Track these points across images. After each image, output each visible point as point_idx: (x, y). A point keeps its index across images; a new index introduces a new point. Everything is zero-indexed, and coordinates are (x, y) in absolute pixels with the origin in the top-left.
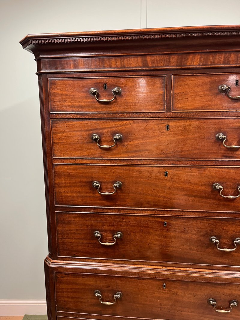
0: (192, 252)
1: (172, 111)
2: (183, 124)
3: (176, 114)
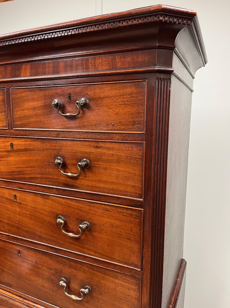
0: (44, 290)
1: (14, 129)
2: (24, 143)
3: (17, 131)
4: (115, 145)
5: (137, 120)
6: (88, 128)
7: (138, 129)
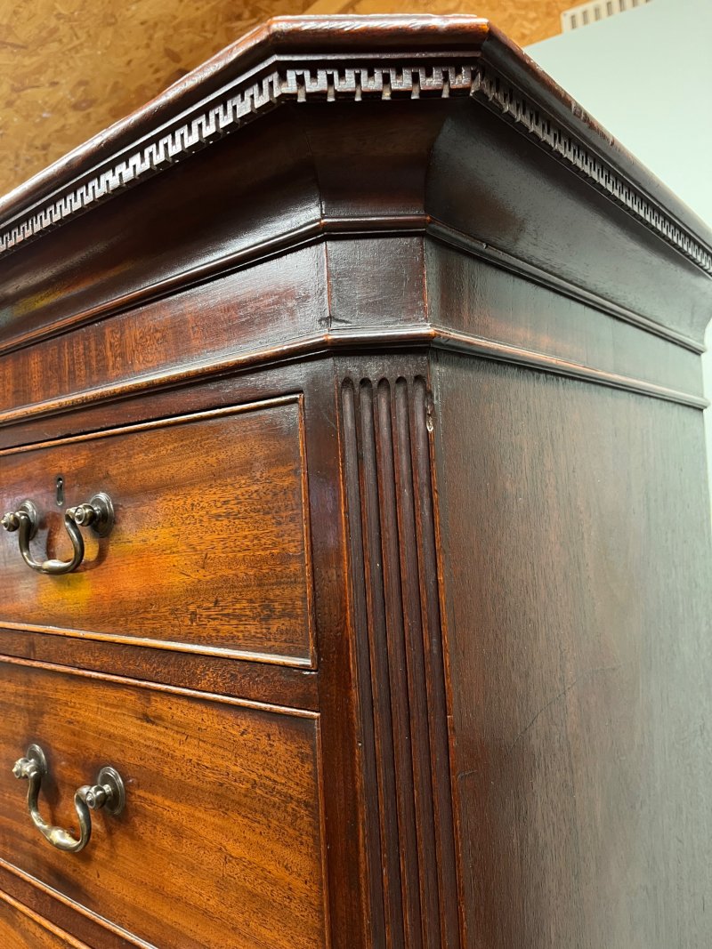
5: (277, 593)
7: (285, 641)
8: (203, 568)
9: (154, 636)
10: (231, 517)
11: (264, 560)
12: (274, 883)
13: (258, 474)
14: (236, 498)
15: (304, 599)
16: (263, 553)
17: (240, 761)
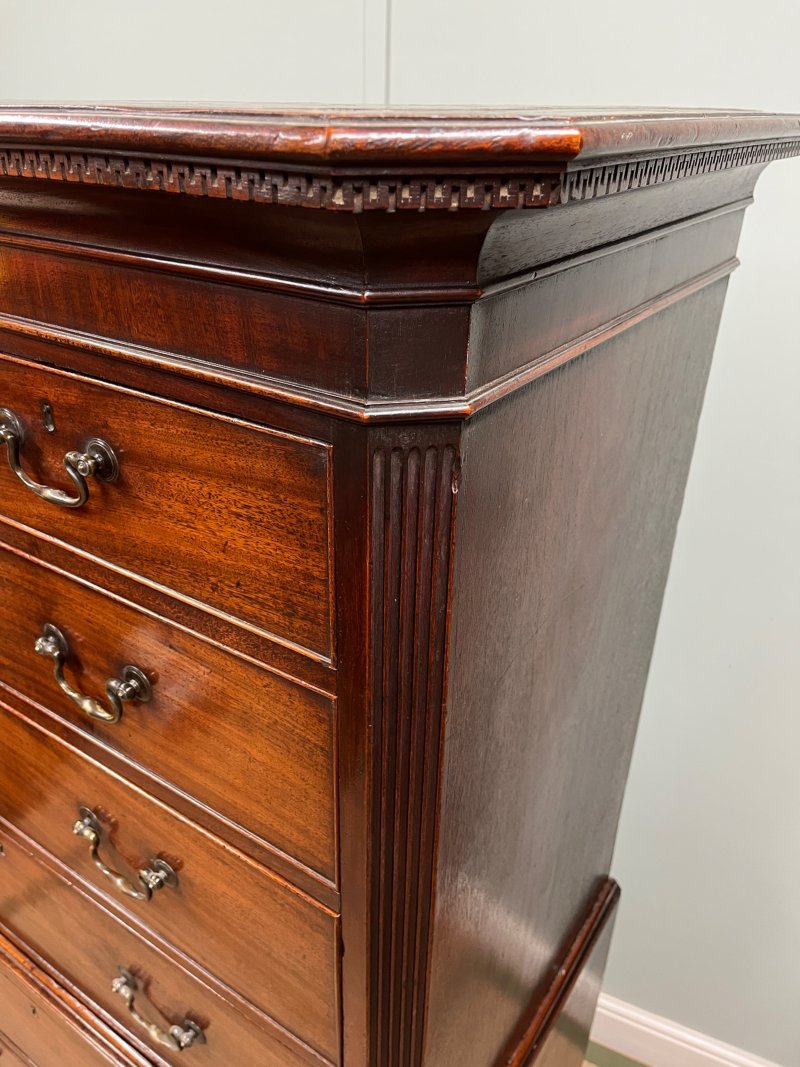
4: (228, 663)
5: (301, 600)
6: (128, 562)
7: (307, 637)
8: (223, 551)
9: (172, 586)
10: (253, 522)
11: (289, 571)
12: (293, 785)
13: (282, 497)
14: (258, 507)
15: (327, 615)
16: (286, 564)
17: (262, 703)
